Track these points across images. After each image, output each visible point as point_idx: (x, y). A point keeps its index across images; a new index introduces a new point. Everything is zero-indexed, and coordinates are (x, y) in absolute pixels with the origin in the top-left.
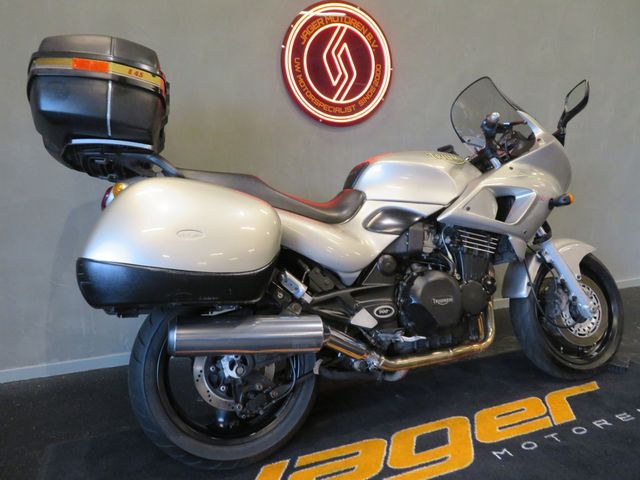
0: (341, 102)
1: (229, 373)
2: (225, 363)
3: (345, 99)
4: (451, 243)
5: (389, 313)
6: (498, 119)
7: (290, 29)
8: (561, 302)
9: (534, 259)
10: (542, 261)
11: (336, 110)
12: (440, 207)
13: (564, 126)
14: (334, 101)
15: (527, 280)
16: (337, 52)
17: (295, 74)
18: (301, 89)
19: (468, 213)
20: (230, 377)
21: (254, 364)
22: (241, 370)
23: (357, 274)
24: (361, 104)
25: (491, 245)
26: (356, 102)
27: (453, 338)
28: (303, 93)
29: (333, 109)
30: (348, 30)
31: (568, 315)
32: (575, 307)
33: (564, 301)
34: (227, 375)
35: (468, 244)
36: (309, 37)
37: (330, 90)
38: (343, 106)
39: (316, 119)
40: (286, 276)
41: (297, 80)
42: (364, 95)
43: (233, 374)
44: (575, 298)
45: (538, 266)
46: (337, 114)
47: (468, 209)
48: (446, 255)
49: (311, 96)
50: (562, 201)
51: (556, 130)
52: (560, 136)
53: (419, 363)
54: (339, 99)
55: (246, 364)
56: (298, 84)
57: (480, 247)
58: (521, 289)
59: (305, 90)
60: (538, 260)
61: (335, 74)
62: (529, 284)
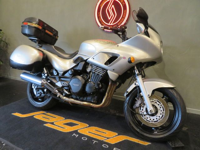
12: (89, 57)
14: (109, 24)
21: (37, 87)
27: (87, 99)
30: (114, 1)
35: (95, 71)
36: (102, 6)
47: (94, 59)
49: (103, 23)
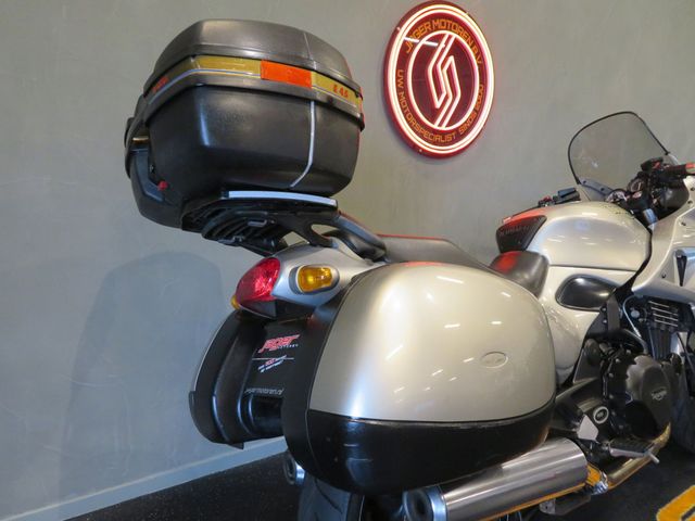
0: (443, 128)
3: (447, 126)
4: (640, 317)
5: (604, 416)
7: (396, 31)
11: (436, 138)
12: (630, 275)
14: (435, 126)
16: (443, 66)
19: (665, 281)
23: (571, 369)
24: (461, 132)
25: (675, 317)
26: (456, 130)
28: (404, 115)
29: (434, 137)
30: (456, 40)
35: (658, 318)
36: (415, 44)
37: (432, 113)
41: (399, 97)
46: (437, 143)
47: (664, 277)
48: (632, 330)
49: (412, 120)
56: (400, 103)
57: (666, 320)
59: (407, 111)
61: (439, 93)
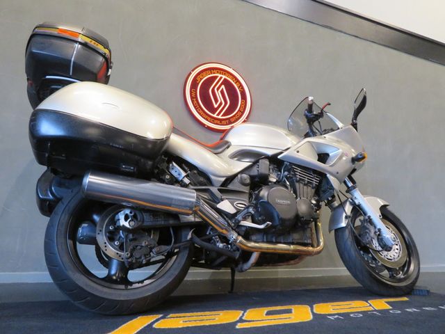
0: (220, 117)
1: (123, 222)
2: (121, 216)
3: (223, 116)
4: (288, 175)
6: (312, 100)
7: (190, 73)
8: (370, 231)
9: (348, 203)
10: (353, 204)
11: (216, 121)
13: (356, 120)
14: (215, 116)
15: (344, 215)
16: (218, 89)
17: (192, 98)
18: (195, 107)
19: (298, 154)
20: (123, 225)
21: (143, 222)
22: (132, 223)
23: (223, 179)
24: (232, 120)
25: (316, 179)
28: (196, 109)
29: (214, 120)
30: (225, 79)
31: (377, 245)
32: (382, 239)
33: (373, 231)
34: (121, 224)
35: (300, 176)
36: (201, 79)
38: (221, 120)
39: (203, 125)
40: (173, 165)
42: (234, 116)
43: (126, 224)
44: (379, 230)
45: (351, 207)
46: (217, 124)
47: (298, 152)
48: (285, 182)
49: (201, 111)
50: (360, 157)
51: (351, 122)
52: (355, 125)
53: (268, 249)
54: (218, 115)
55: (137, 219)
56: (193, 103)
57: (308, 179)
58: (342, 222)
59: (197, 107)
60: (351, 203)
61: (216, 101)
62: (346, 217)
